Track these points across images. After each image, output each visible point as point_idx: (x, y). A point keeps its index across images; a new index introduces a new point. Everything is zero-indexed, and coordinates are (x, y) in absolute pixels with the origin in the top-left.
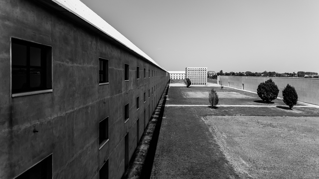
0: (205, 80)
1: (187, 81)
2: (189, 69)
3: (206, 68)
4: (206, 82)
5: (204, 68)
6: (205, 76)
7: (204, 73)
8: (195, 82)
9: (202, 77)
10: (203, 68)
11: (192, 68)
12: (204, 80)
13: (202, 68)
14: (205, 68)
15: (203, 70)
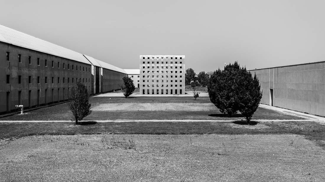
0: (181, 83)
1: (126, 83)
2: (144, 58)
3: (183, 57)
4: (183, 88)
5: (179, 57)
6: (181, 74)
7: (179, 68)
8: (158, 88)
9: (174, 77)
10: (176, 56)
11: (151, 56)
12: (178, 83)
13: (174, 57)
14: (181, 56)
15: (176, 60)
